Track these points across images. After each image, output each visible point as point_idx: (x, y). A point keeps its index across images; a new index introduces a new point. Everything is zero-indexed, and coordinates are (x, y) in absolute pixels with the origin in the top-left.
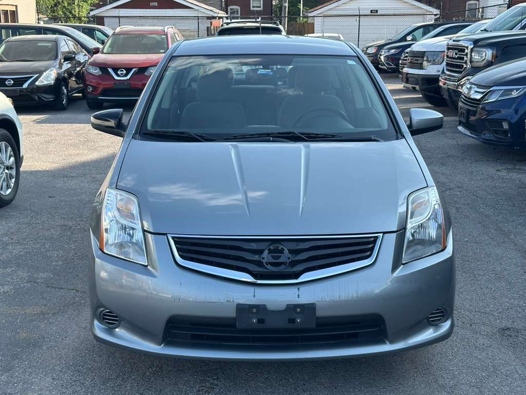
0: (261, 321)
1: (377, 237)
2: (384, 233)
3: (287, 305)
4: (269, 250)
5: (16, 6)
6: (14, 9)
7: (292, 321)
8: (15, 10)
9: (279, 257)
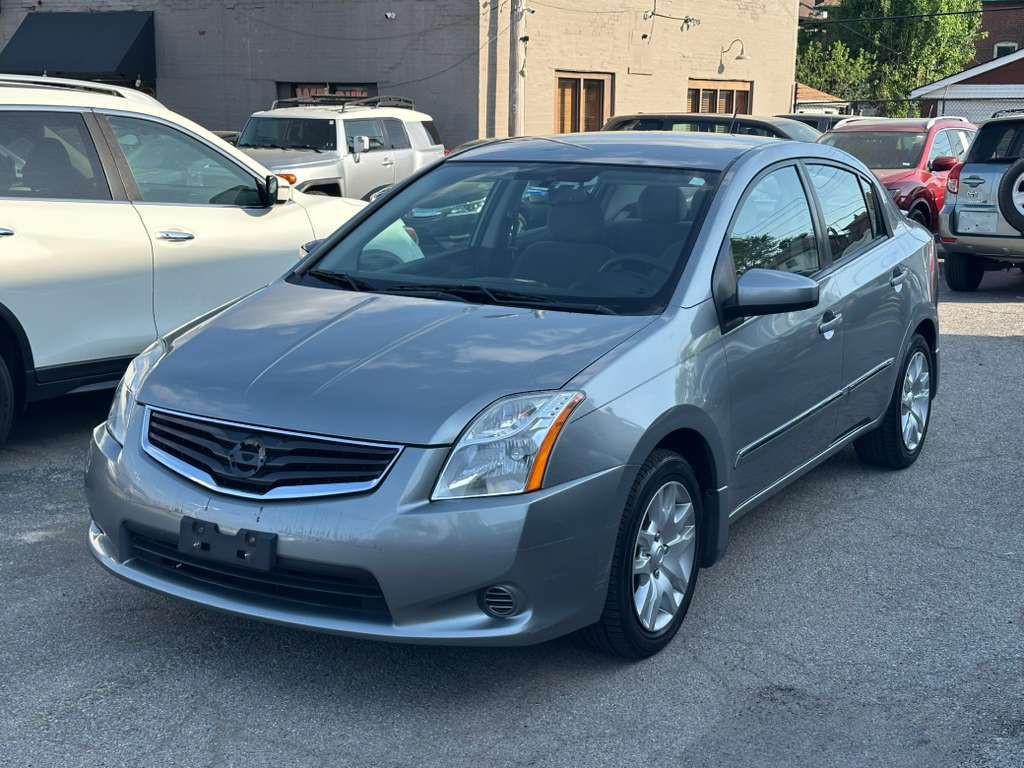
0: (205, 547)
1: (397, 450)
2: (407, 445)
3: (242, 530)
4: (243, 444)
5: (752, 83)
6: (747, 87)
7: (241, 554)
8: (748, 89)
9: (252, 457)
